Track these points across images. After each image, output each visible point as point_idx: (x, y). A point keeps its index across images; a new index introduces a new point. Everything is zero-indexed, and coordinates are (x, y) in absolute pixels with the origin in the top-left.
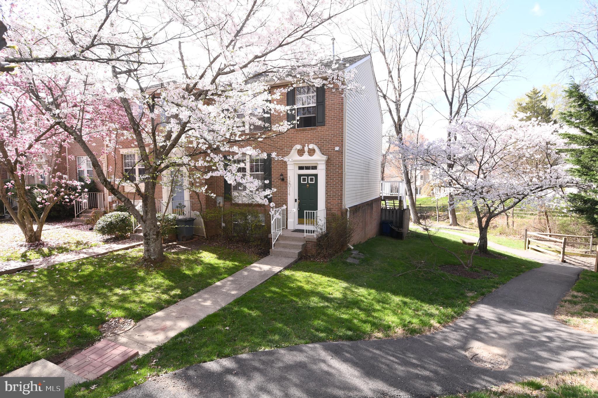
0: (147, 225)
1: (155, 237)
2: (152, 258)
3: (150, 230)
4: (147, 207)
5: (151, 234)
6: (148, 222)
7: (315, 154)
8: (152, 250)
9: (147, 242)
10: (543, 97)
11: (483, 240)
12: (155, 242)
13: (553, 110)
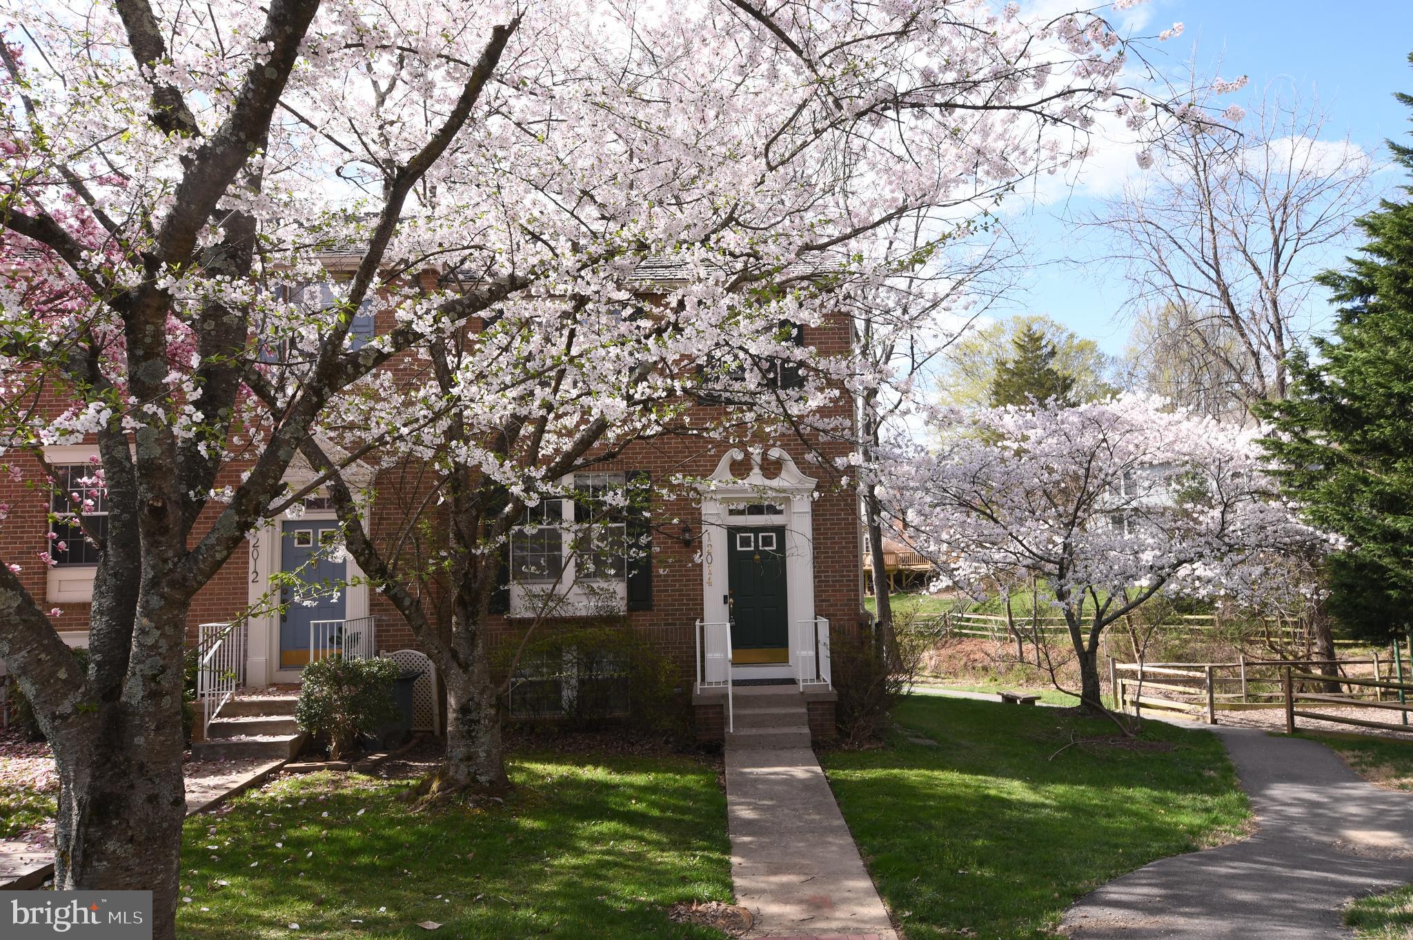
0: (475, 678)
1: (493, 712)
2: (483, 779)
3: (481, 694)
4: (475, 623)
5: (484, 703)
6: (476, 669)
7: (783, 474)
8: (483, 755)
9: (469, 732)
10: (1049, 348)
11: (1092, 681)
12: (493, 727)
13: (1073, 381)
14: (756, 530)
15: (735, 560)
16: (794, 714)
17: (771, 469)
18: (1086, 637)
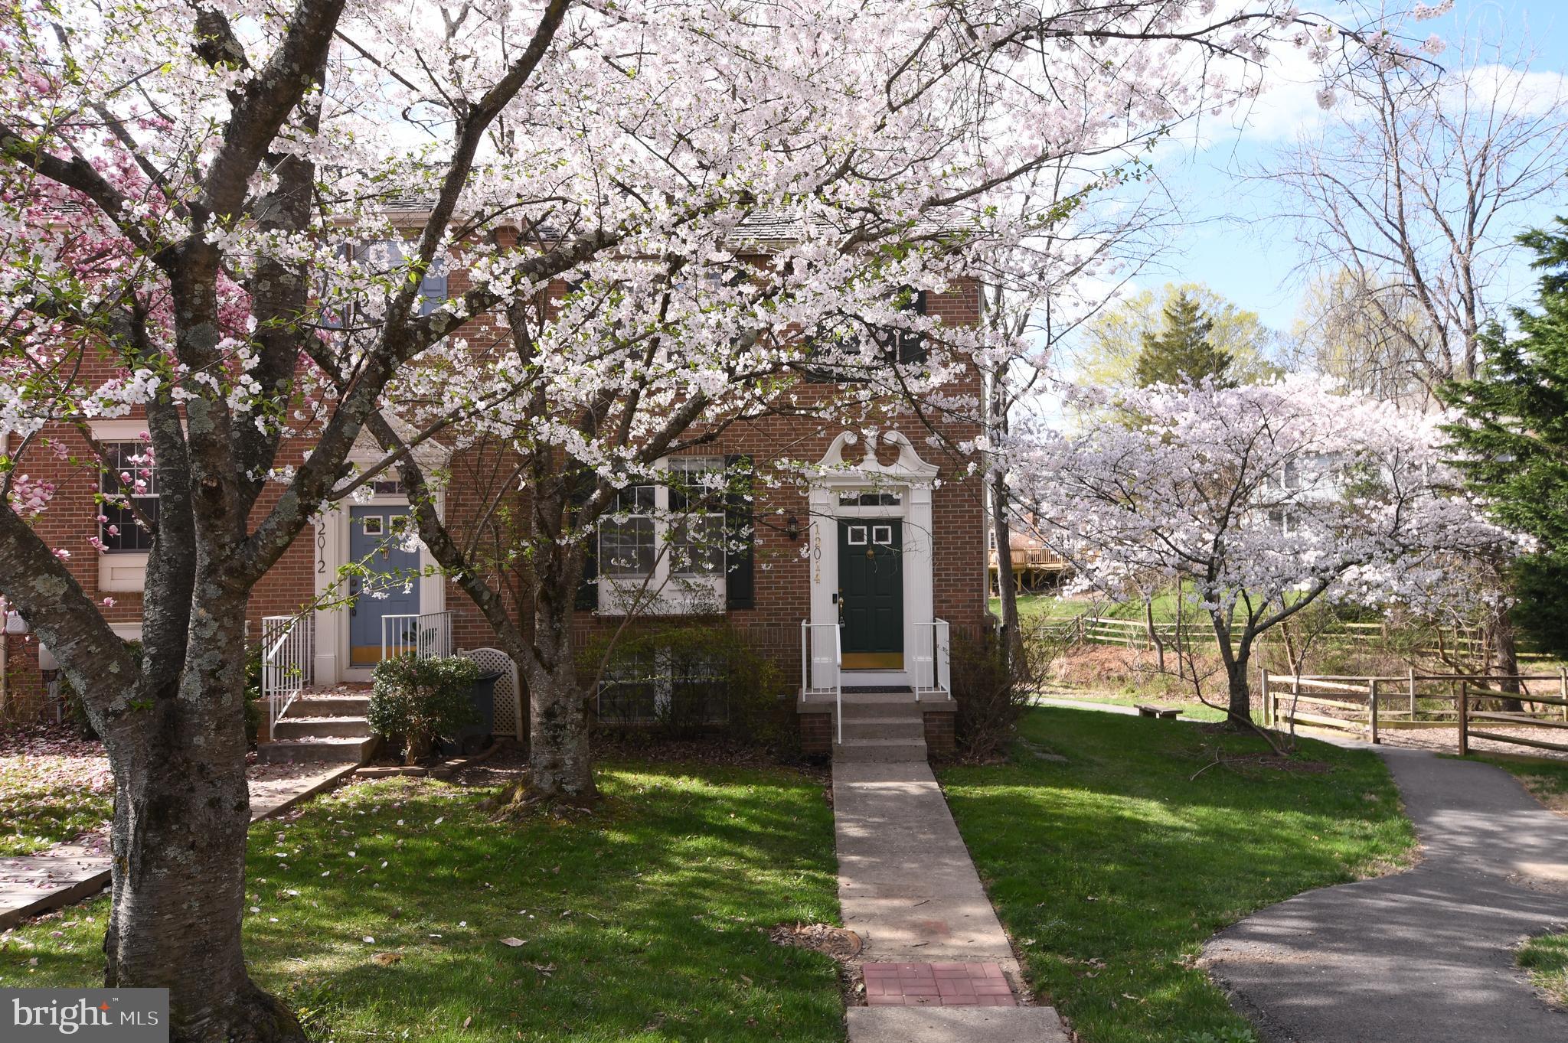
0: (560, 679)
1: (580, 716)
2: (569, 788)
3: (568, 696)
4: (560, 620)
5: (570, 707)
6: (561, 669)
7: (901, 460)
8: (569, 762)
9: (554, 738)
10: (1205, 321)
11: (1240, 694)
12: (580, 733)
13: (1231, 358)
14: (870, 522)
15: (846, 556)
16: (909, 725)
17: (888, 454)
18: (1236, 646)
